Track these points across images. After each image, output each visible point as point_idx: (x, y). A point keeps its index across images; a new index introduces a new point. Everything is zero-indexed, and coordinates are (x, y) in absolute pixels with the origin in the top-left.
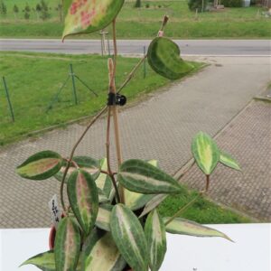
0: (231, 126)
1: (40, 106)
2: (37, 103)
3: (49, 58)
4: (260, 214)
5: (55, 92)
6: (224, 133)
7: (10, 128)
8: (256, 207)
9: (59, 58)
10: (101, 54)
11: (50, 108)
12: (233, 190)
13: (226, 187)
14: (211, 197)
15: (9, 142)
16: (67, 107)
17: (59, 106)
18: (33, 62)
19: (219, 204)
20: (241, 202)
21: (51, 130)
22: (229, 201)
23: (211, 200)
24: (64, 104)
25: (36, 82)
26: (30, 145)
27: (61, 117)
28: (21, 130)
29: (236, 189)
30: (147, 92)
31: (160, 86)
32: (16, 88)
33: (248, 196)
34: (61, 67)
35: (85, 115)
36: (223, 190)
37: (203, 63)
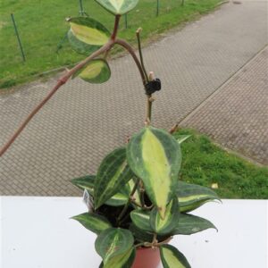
0: (245, 71)
1: (50, 45)
2: (47, 43)
4: (265, 160)
6: (237, 78)
7: (21, 68)
8: (262, 152)
11: (60, 47)
12: (241, 135)
13: (234, 132)
14: (219, 142)
15: (21, 82)
19: (225, 149)
20: (248, 147)
22: (236, 147)
23: (218, 145)
25: (46, 19)
26: (42, 85)
27: (71, 57)
28: (32, 70)
29: (244, 135)
30: (159, 32)
31: (174, 26)
32: (25, 25)
33: (255, 142)
36: (231, 136)
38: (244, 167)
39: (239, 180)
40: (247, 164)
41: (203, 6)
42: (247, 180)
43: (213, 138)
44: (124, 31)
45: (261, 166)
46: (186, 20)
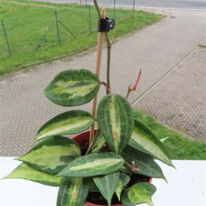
0: (180, 67)
1: (31, 44)
2: (28, 43)
3: (38, 5)
4: (196, 134)
5: (43, 34)
6: (174, 72)
7: (8, 62)
8: (193, 129)
9: (46, 6)
10: (79, 4)
11: (39, 46)
12: (177, 115)
13: (172, 113)
14: (161, 121)
15: (7, 72)
16: (52, 47)
17: (46, 46)
18: (25, 8)
19: (166, 126)
20: (183, 125)
21: (40, 64)
22: (174, 124)
23: (160, 123)
24: (50, 44)
25: (28, 25)
26: (24, 75)
27: (47, 54)
28: (16, 63)
29: (180, 115)
30: (115, 37)
31: (126, 33)
32: (12, 29)
33: (188, 121)
34: (47, 13)
35: (66, 53)
36: (170, 116)
37: (160, 15)
38: (180, 140)
39: (176, 150)
40: (182, 138)
41: (148, 19)
42: (183, 151)
43: (156, 117)
44: (89, 35)
45: (193, 139)
46: (136, 29)
